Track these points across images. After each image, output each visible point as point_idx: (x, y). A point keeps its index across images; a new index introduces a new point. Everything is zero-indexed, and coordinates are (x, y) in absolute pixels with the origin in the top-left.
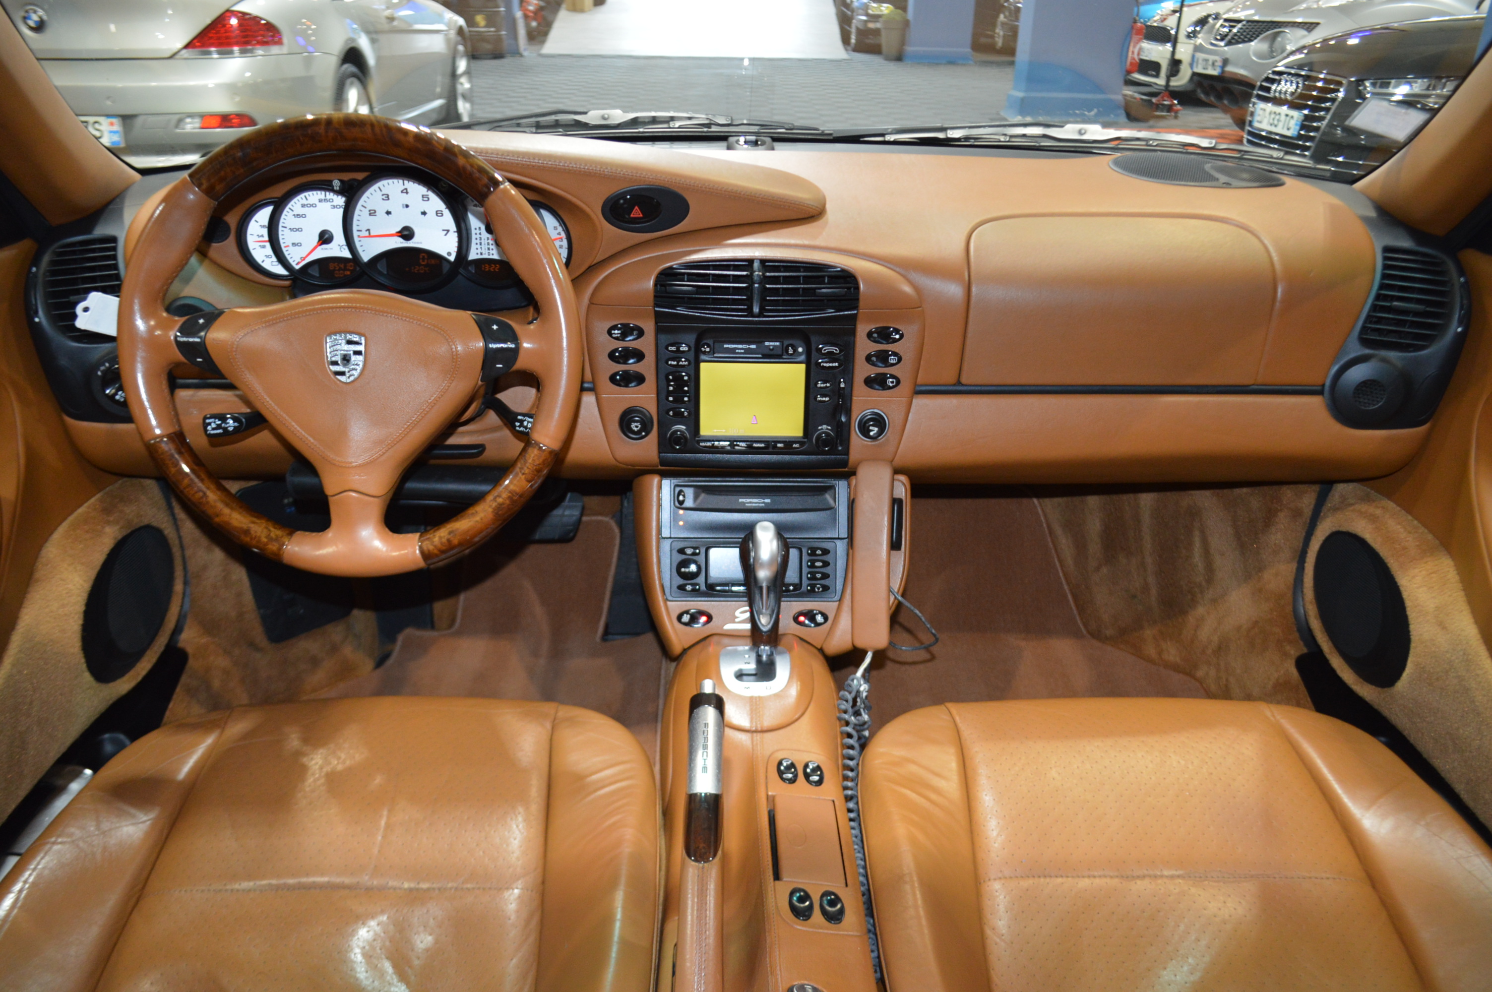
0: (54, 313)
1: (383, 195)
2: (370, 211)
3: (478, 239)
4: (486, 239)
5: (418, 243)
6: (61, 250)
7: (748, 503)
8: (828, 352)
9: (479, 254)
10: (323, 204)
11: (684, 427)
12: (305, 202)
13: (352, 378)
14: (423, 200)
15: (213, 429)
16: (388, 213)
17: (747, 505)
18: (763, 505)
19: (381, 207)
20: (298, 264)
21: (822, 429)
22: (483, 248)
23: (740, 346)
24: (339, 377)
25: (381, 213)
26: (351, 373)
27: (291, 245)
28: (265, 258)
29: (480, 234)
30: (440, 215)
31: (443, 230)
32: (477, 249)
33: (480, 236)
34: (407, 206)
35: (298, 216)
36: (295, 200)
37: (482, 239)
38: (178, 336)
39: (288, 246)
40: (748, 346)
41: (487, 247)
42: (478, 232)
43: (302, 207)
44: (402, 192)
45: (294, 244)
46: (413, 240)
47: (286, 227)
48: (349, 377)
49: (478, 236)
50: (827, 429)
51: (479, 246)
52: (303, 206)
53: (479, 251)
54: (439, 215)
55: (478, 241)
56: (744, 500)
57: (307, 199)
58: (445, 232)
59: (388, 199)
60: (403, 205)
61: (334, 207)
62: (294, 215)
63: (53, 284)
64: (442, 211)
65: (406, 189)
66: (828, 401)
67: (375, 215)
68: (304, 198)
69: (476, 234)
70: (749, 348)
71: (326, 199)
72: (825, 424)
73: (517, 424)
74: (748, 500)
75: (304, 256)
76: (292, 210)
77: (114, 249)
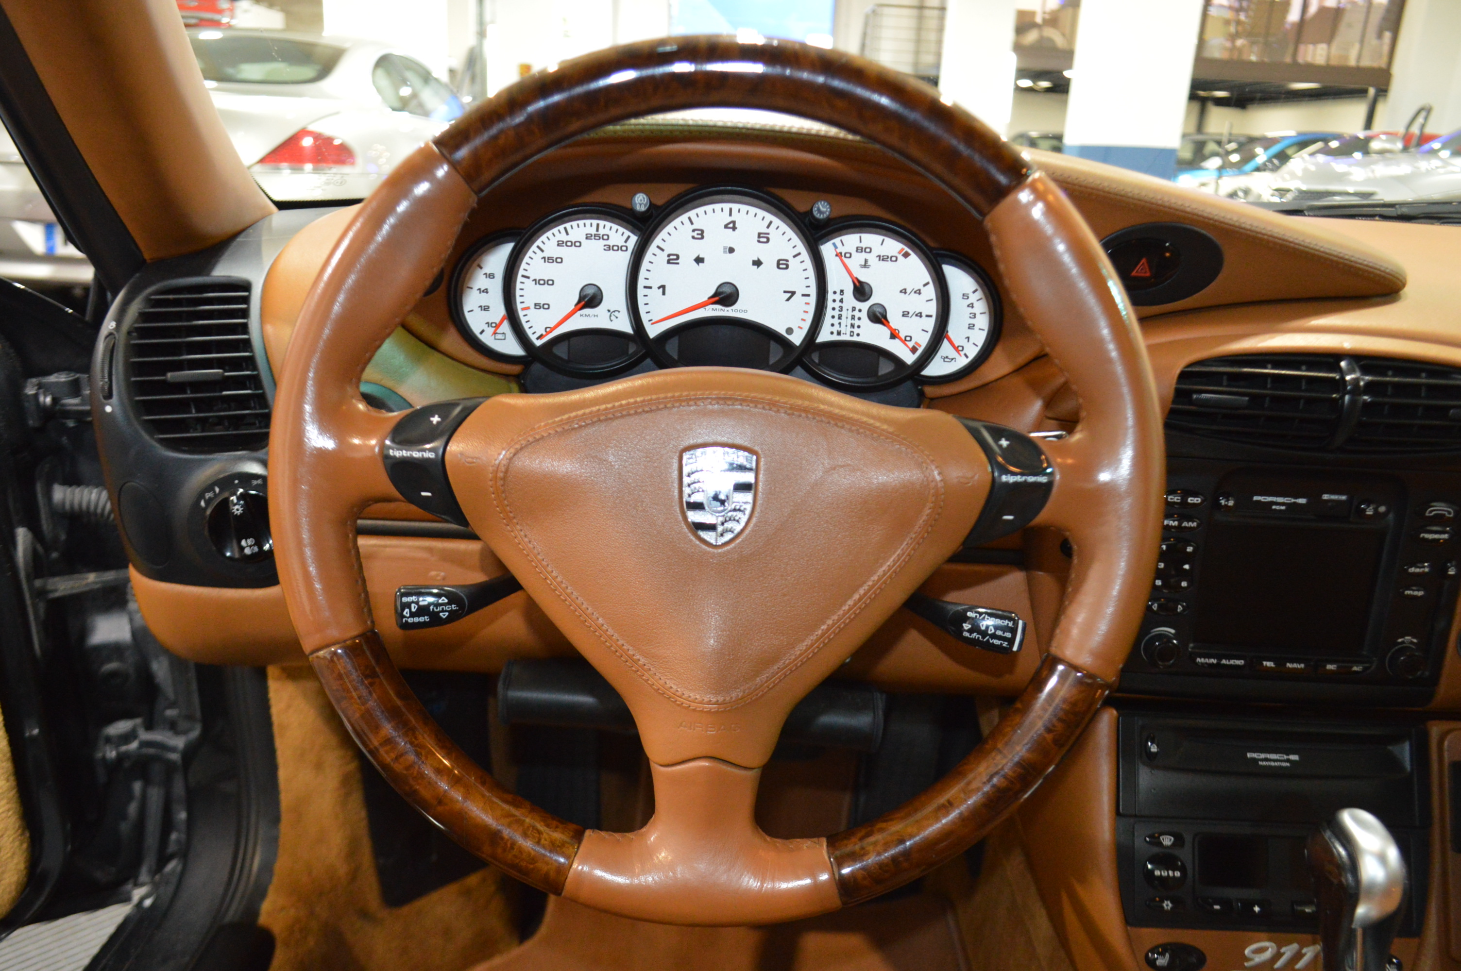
0: (137, 398)
1: (694, 231)
2: (669, 255)
3: (837, 309)
4: (850, 310)
5: (741, 311)
6: (158, 297)
7: (1262, 760)
8: (1436, 515)
9: (835, 333)
10: (593, 242)
11: (1173, 631)
12: (563, 237)
13: (728, 537)
14: (759, 241)
15: (412, 615)
16: (699, 260)
17: (1260, 763)
18: (1288, 764)
19: (688, 249)
20: (540, 337)
21: (1403, 642)
22: (843, 325)
23: (1280, 500)
24: (704, 534)
25: (687, 260)
26: (728, 525)
27: (532, 306)
28: (485, 327)
29: (841, 301)
30: (784, 266)
31: (785, 292)
32: (833, 325)
33: (840, 304)
34: (731, 250)
35: (549, 260)
36: (549, 234)
37: (844, 309)
38: (389, 448)
39: (528, 308)
40: (1293, 500)
41: (850, 321)
42: (838, 297)
43: (558, 245)
44: (726, 227)
45: (537, 306)
46: (736, 306)
47: (528, 278)
48: (722, 535)
49: (837, 305)
50: (1412, 643)
51: (836, 321)
52: (560, 244)
53: (835, 329)
54: (781, 266)
55: (836, 313)
56: (1255, 755)
57: (567, 233)
58: (789, 295)
59: (702, 238)
60: (725, 248)
61: (609, 248)
62: (544, 258)
63: (140, 350)
64: (787, 261)
65: (734, 222)
66: (1421, 597)
67: (678, 263)
68: (563, 231)
69: (834, 301)
70: (1295, 503)
71: (598, 235)
72: (1408, 636)
73: (967, 626)
74: (1263, 756)
75: (552, 326)
76: (542, 251)
77: (246, 300)
